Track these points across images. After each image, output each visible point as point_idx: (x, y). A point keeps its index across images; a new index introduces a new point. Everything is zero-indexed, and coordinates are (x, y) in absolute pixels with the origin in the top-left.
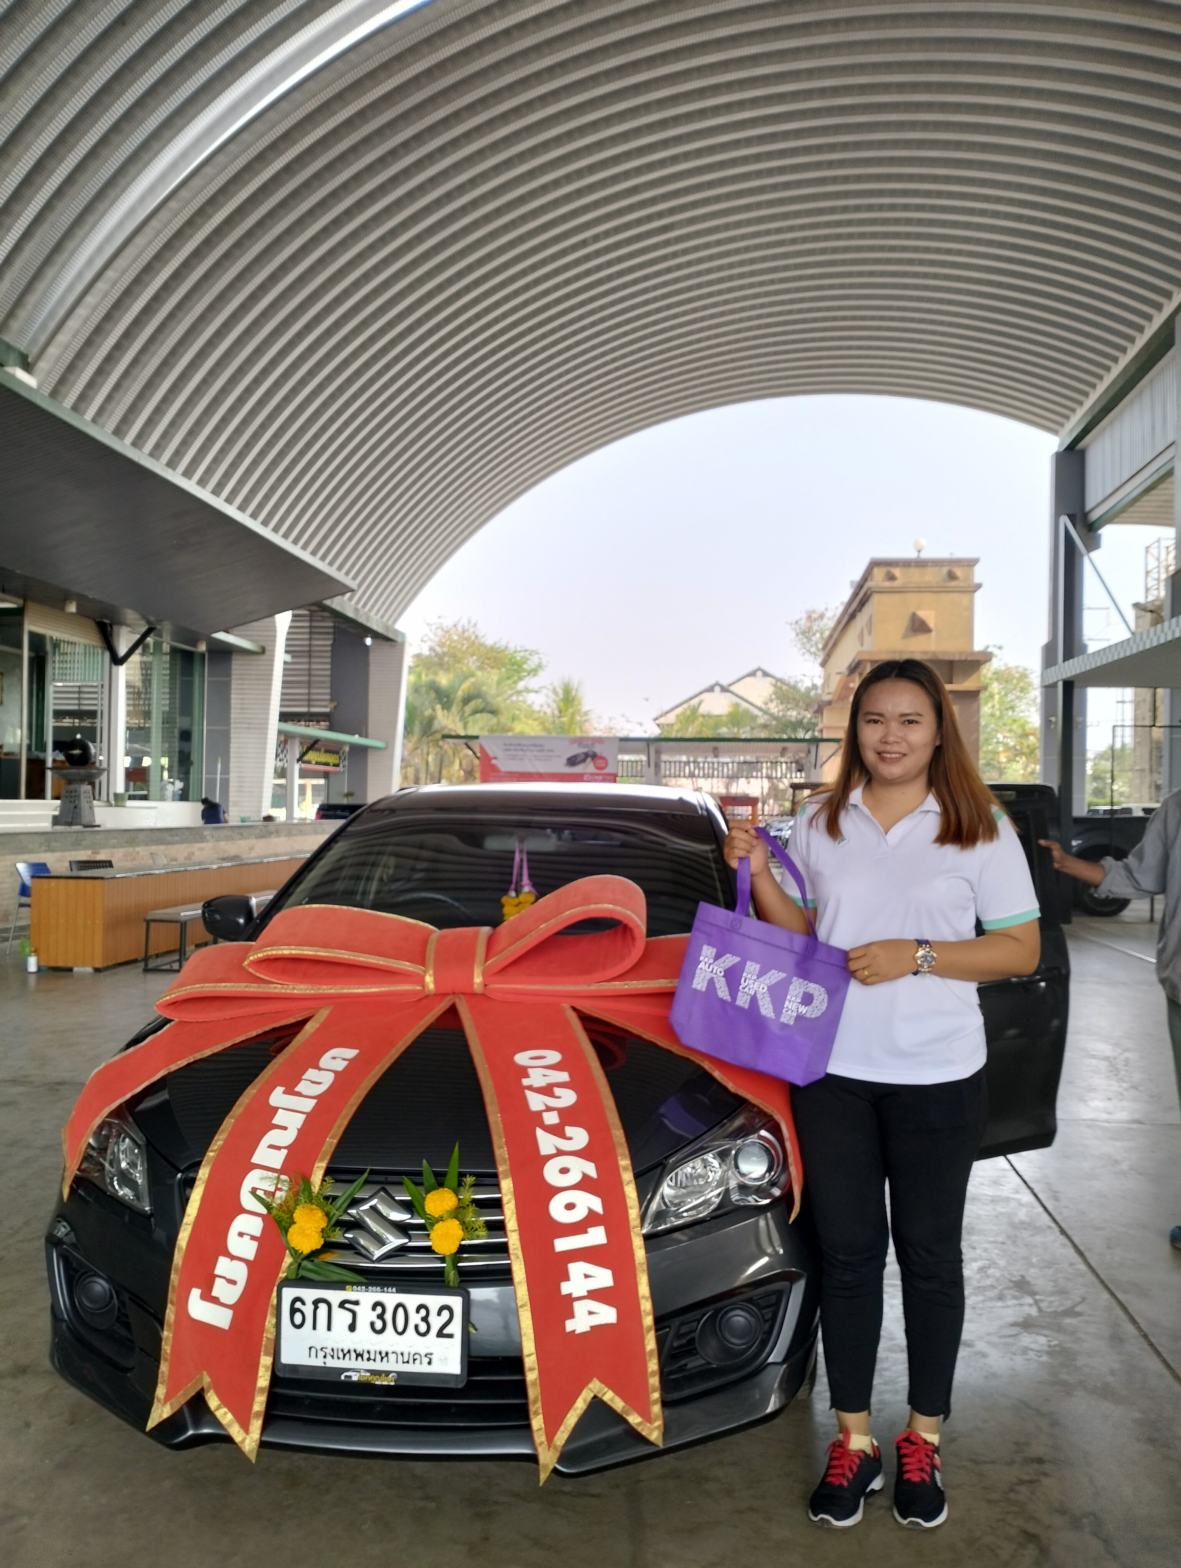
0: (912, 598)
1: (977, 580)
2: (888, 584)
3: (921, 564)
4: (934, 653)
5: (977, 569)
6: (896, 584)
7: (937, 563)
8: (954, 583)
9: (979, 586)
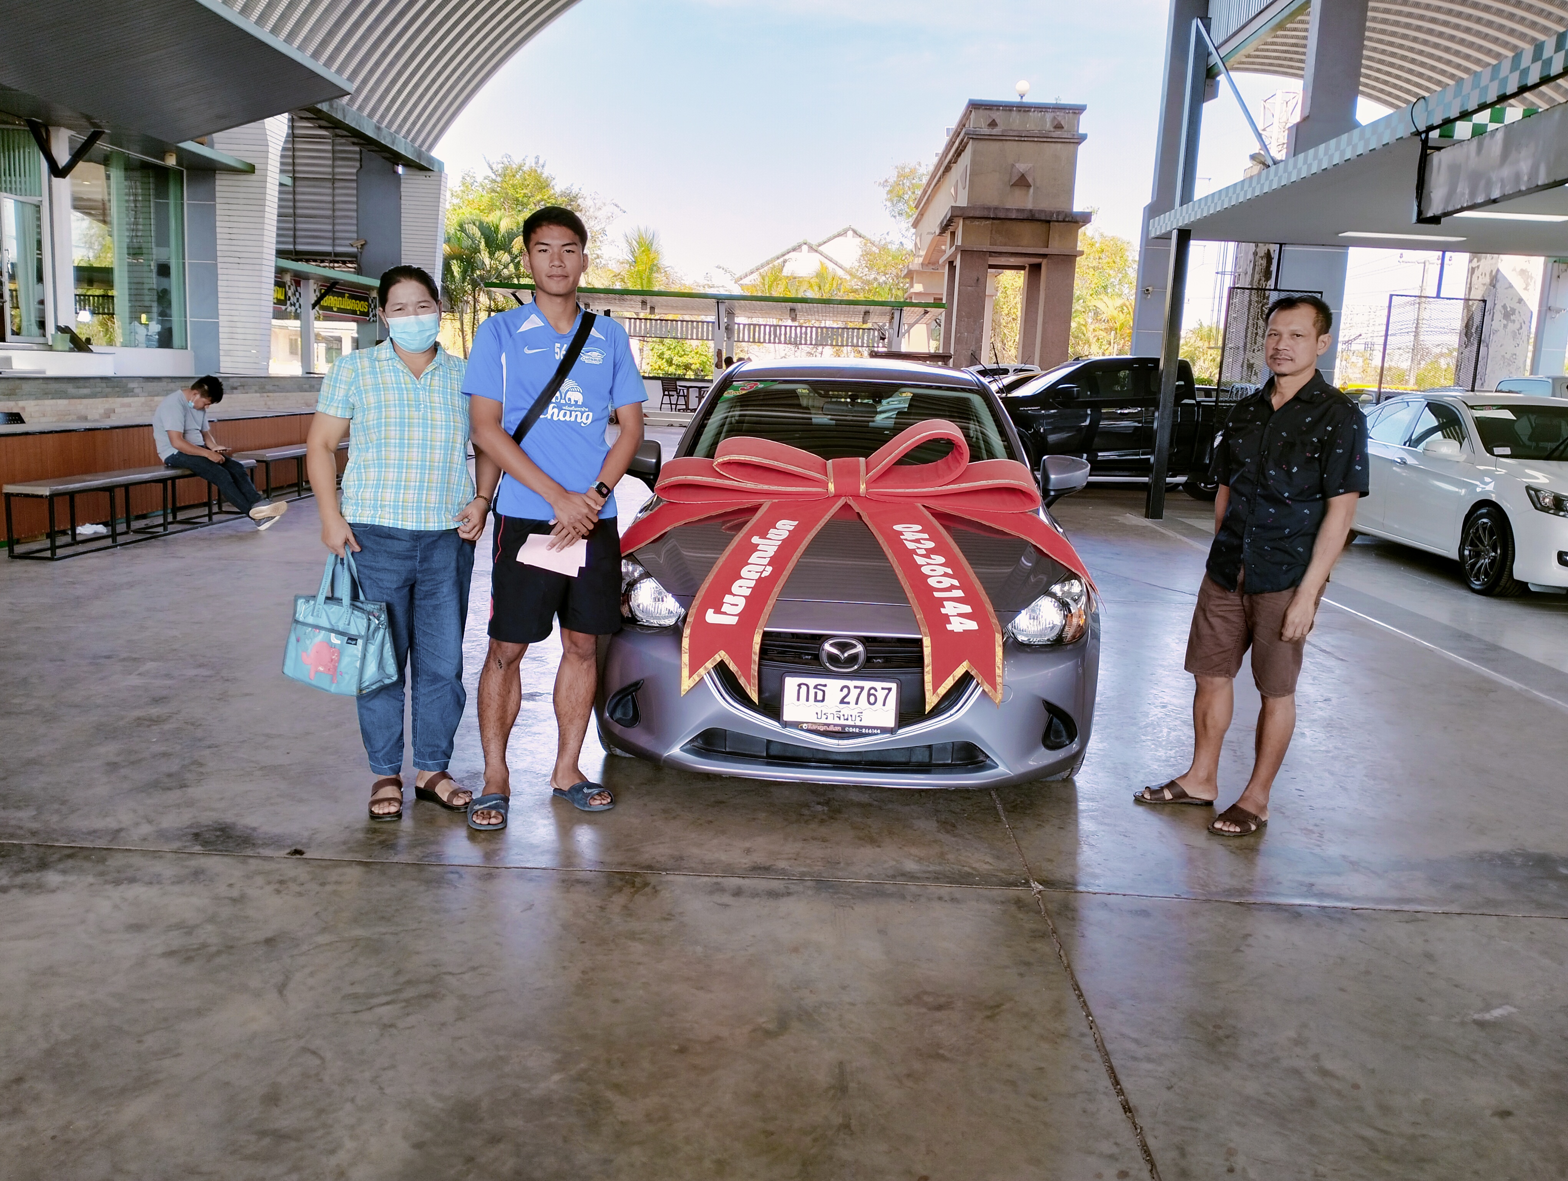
0: (1011, 148)
1: (1081, 131)
2: (986, 131)
3: (1023, 108)
4: (1031, 211)
5: (1083, 117)
6: (995, 131)
7: (1042, 108)
8: (1058, 133)
9: (1083, 137)
